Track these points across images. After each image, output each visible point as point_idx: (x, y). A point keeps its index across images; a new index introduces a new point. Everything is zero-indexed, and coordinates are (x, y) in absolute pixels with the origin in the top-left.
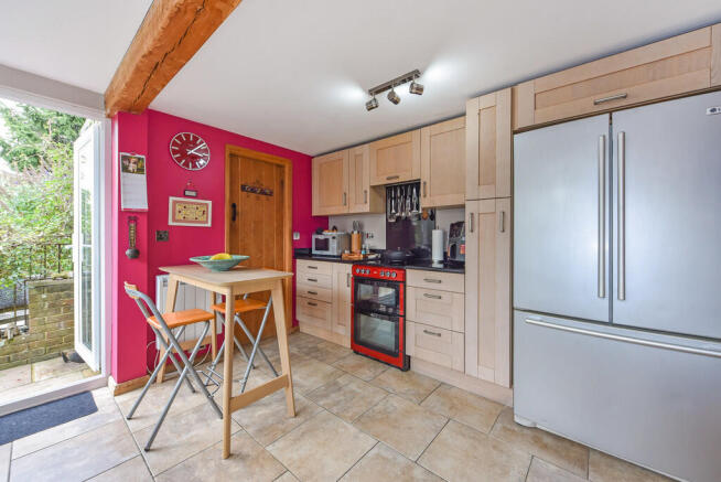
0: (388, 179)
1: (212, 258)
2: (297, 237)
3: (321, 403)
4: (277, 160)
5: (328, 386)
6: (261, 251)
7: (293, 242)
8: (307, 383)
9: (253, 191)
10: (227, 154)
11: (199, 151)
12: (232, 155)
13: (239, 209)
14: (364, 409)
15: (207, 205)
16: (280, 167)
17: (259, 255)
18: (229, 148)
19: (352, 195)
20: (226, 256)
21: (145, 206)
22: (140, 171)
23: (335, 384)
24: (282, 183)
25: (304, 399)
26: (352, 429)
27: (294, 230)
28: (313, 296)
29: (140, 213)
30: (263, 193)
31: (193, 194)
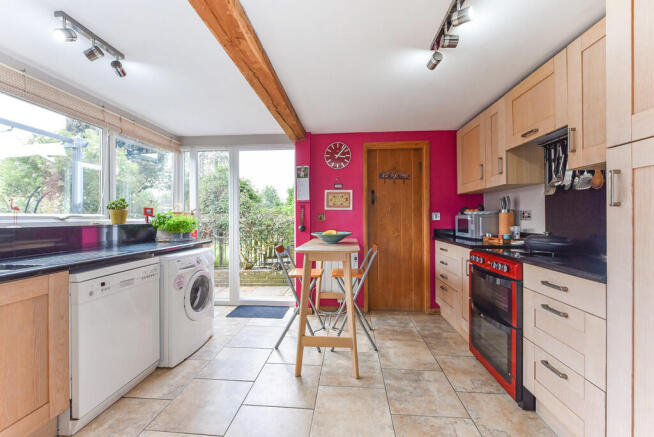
0: (524, 136)
1: (324, 233)
2: (437, 217)
3: (388, 381)
4: (412, 144)
5: (409, 372)
6: (398, 230)
7: (431, 222)
8: (393, 359)
9: (390, 177)
10: (365, 149)
11: (344, 154)
12: (370, 151)
13: (377, 194)
14: (420, 412)
15: (349, 194)
16: (419, 150)
17: (396, 234)
18: (367, 145)
19: (488, 167)
20: (334, 232)
21: (308, 199)
22: (305, 176)
23: (419, 374)
24: (420, 164)
25: (378, 371)
26: (387, 419)
27: (431, 211)
28: (444, 280)
29: (305, 202)
30: (400, 177)
31: (340, 186)
